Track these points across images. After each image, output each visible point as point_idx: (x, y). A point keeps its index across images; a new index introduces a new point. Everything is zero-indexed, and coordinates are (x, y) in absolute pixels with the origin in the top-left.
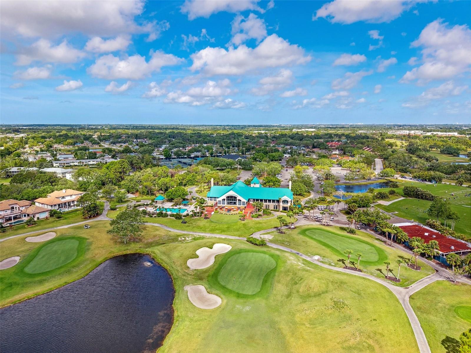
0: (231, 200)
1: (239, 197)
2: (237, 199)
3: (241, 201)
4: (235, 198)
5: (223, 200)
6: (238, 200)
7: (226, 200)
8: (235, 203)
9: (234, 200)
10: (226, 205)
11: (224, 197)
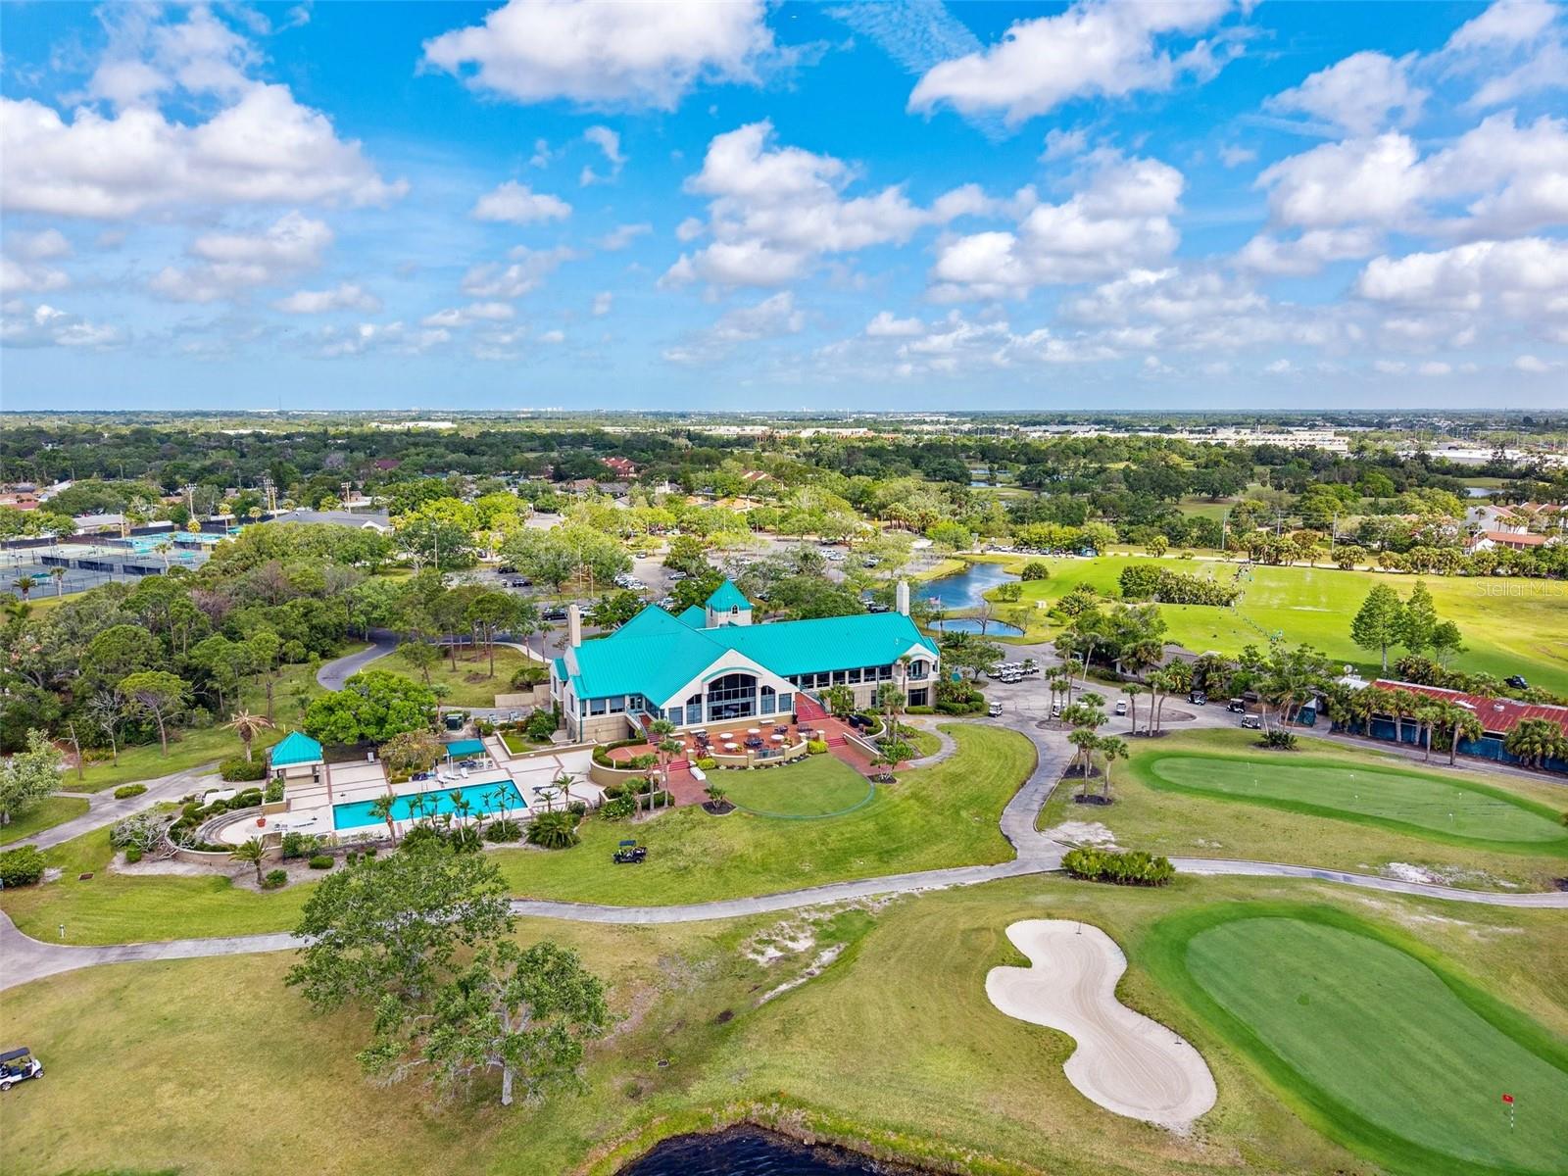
0: (728, 697)
1: (766, 678)
2: (760, 684)
3: (772, 691)
4: (749, 681)
5: (690, 702)
6: (759, 693)
7: (704, 700)
8: (746, 709)
9: (744, 695)
10: (705, 723)
11: (698, 685)
